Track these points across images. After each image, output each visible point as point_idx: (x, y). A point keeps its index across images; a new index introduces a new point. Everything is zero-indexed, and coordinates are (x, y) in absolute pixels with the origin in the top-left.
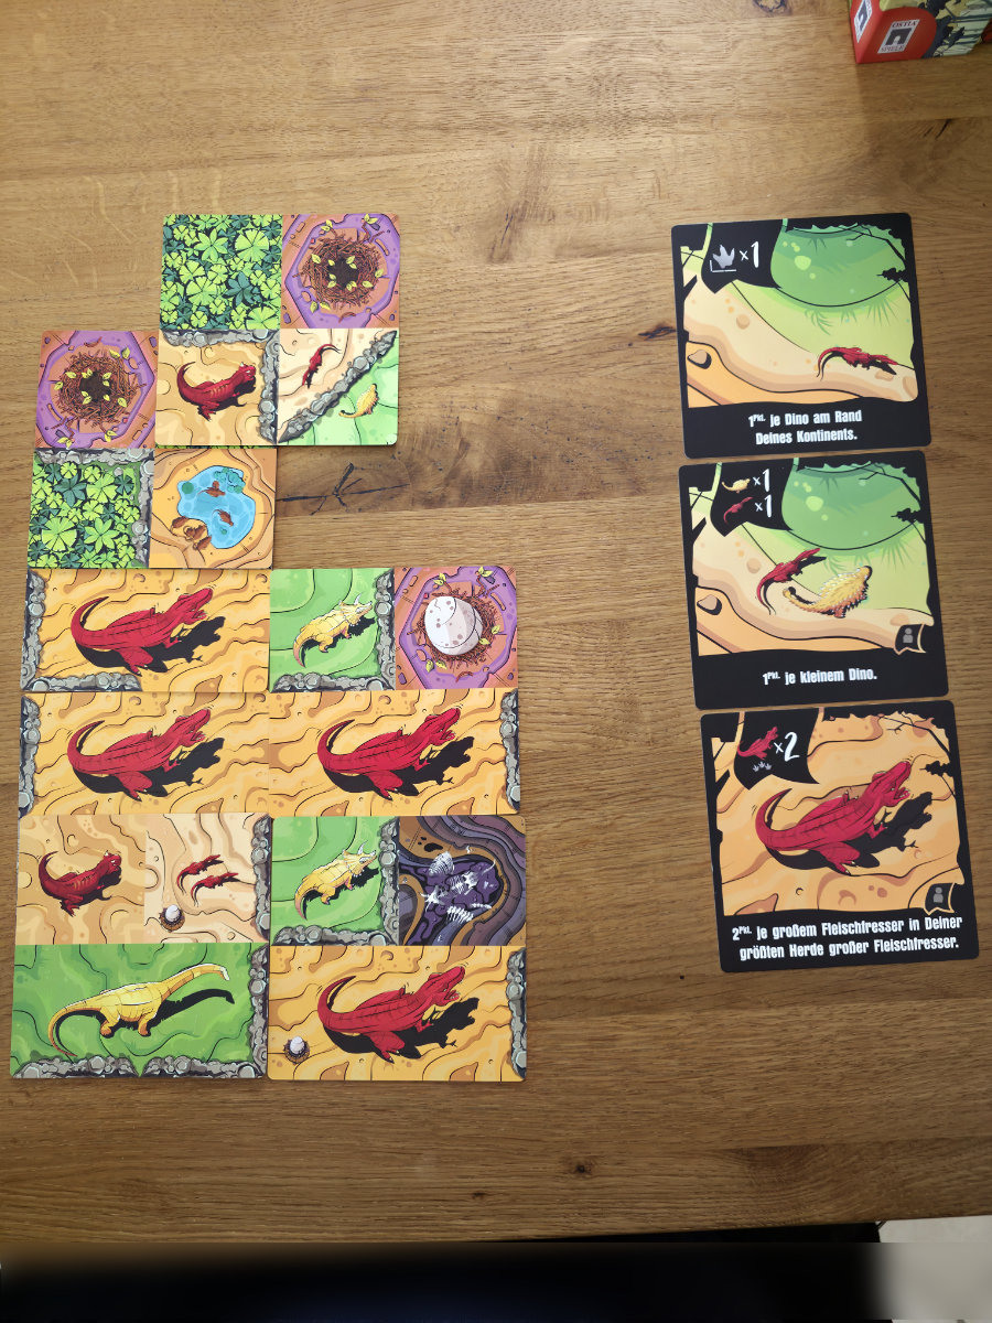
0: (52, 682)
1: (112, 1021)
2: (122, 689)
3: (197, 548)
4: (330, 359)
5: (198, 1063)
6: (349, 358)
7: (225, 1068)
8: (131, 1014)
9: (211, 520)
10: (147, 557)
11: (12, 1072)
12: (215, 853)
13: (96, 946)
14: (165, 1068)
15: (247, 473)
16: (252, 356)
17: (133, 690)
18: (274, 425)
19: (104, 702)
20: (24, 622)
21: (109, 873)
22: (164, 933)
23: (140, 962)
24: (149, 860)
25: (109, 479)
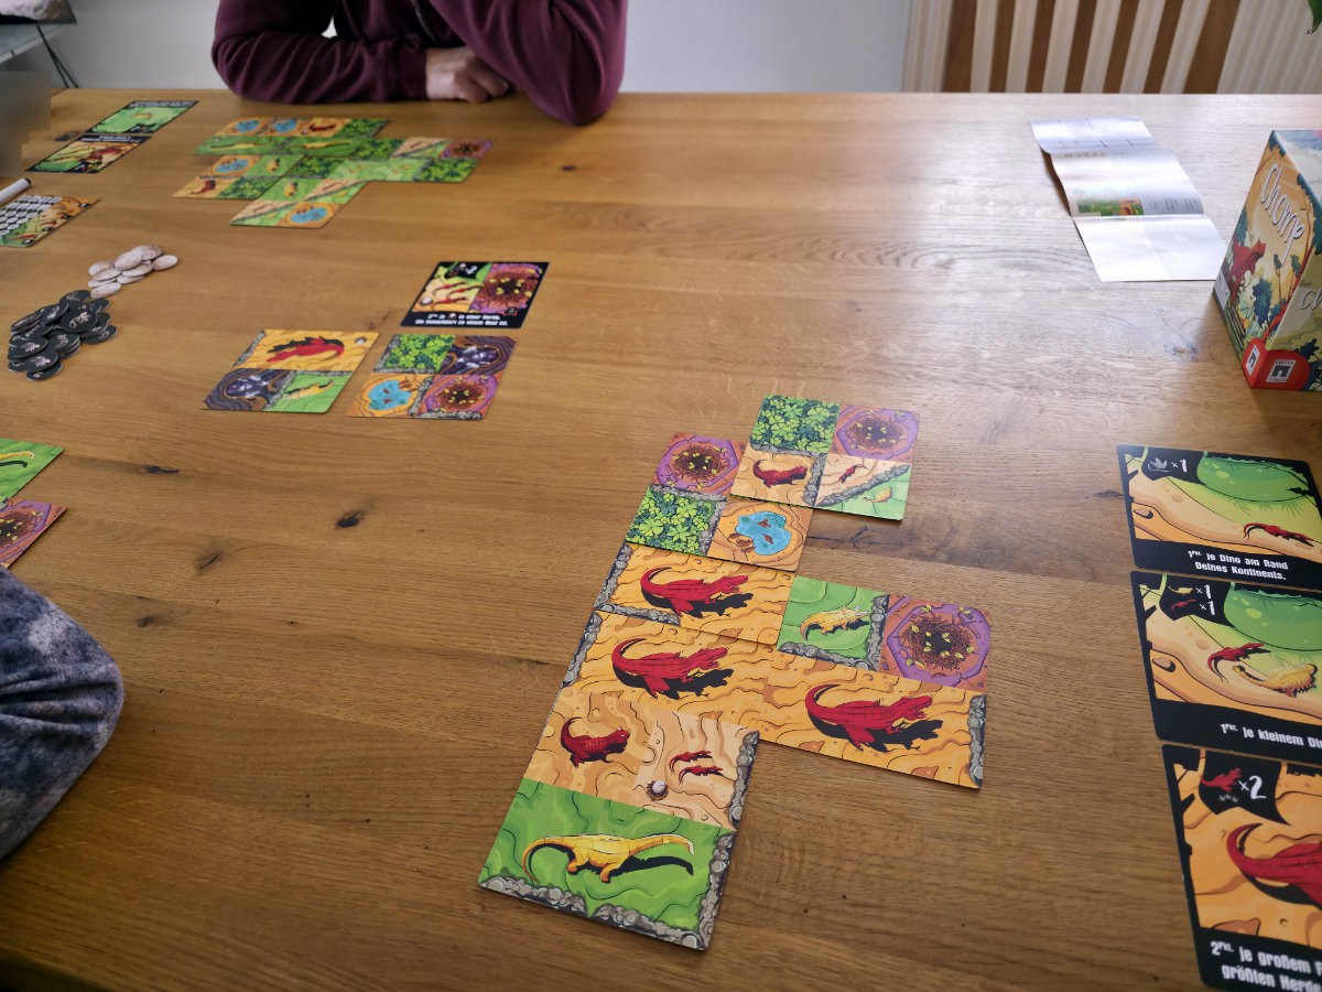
0: (618, 608)
1: (580, 861)
2: (666, 622)
3: (744, 551)
4: (859, 472)
5: (645, 920)
6: (875, 473)
7: (670, 932)
8: (598, 860)
9: (758, 539)
10: (707, 550)
11: (480, 880)
12: (707, 749)
13: (588, 796)
14: (614, 916)
15: (789, 519)
16: (806, 463)
17: (675, 624)
18: (815, 497)
19: (649, 627)
20: (610, 570)
21: (617, 743)
22: (647, 800)
23: (620, 819)
24: (652, 741)
25: (694, 506)
